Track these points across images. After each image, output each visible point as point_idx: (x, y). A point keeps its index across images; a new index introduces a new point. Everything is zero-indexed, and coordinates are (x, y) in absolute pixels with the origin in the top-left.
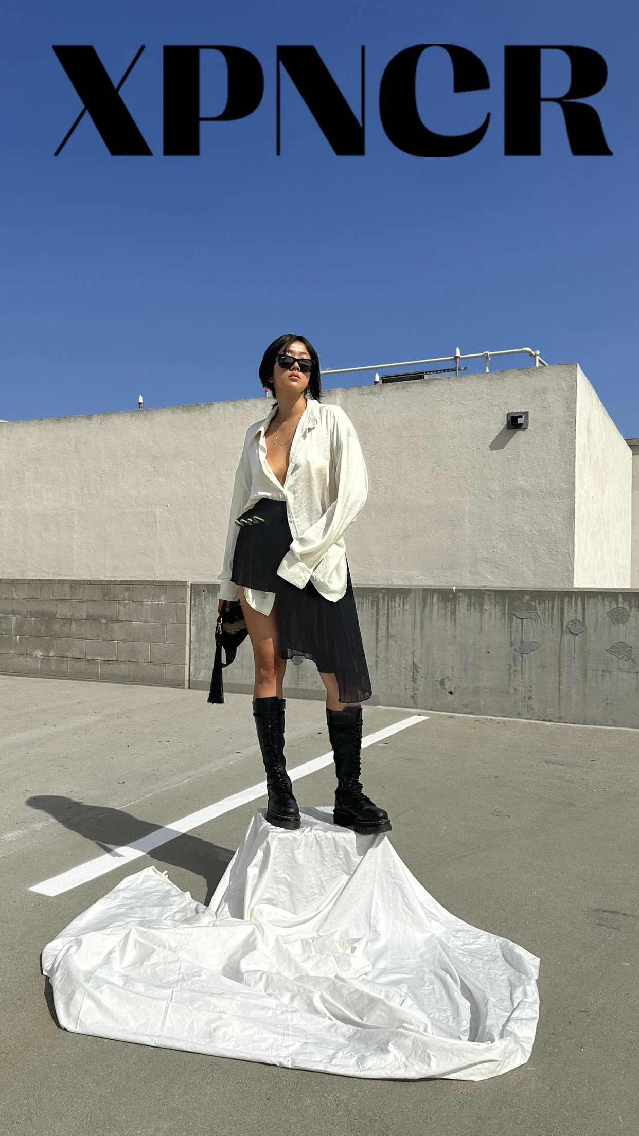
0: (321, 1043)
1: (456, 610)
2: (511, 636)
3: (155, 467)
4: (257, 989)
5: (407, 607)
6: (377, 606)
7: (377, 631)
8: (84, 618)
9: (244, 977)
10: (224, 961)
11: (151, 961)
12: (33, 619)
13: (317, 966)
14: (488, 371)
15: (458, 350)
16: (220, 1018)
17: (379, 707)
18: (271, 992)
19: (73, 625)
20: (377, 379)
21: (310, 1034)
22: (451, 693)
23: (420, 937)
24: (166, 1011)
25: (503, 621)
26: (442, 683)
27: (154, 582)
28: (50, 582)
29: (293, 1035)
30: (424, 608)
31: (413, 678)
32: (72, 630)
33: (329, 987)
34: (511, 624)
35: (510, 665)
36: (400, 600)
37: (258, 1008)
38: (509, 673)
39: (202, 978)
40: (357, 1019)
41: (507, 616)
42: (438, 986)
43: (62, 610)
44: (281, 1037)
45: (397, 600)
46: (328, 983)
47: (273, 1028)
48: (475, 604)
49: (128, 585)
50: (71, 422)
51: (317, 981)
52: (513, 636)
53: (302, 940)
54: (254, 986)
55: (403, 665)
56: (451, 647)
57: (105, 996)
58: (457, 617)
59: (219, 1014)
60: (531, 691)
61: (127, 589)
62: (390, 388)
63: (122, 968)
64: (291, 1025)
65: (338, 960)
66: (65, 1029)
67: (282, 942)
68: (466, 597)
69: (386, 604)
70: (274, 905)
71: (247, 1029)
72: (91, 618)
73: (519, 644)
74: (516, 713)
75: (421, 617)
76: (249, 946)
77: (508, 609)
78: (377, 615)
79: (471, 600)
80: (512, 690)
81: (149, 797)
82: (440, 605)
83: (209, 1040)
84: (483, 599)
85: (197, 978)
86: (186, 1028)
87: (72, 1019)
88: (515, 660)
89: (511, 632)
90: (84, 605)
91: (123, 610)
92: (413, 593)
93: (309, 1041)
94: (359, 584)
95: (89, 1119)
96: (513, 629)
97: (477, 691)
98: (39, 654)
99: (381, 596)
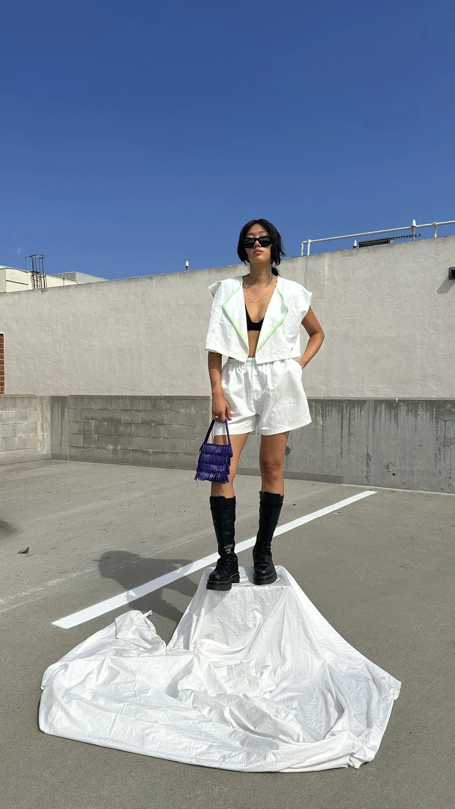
0: (224, 746)
1: (398, 415)
2: (437, 433)
3: (197, 313)
4: (187, 703)
5: (363, 413)
6: (342, 413)
7: (342, 430)
8: (140, 422)
9: (179, 694)
10: (169, 681)
11: (116, 680)
12: (106, 423)
13: (235, 685)
14: (436, 237)
15: (414, 221)
16: (152, 726)
17: (343, 484)
18: (196, 705)
19: (133, 427)
20: (355, 245)
21: (216, 739)
22: (394, 474)
23: (317, 665)
24: (115, 721)
25: (432, 422)
26: (387, 467)
27: (186, 397)
28: (117, 397)
29: (204, 740)
30: (375, 413)
31: (367, 464)
32: (133, 431)
33: (237, 703)
34: (437, 425)
35: (436, 454)
36: (358, 408)
37: (182, 718)
38: (436, 460)
39: (148, 695)
40: (252, 728)
41: (434, 420)
42: (321, 702)
43: (125, 417)
44: (193, 741)
45: (356, 409)
46: (237, 700)
47: (189, 735)
48: (411, 410)
49: (169, 399)
50: (138, 281)
51: (231, 698)
52: (438, 433)
53: (228, 666)
54: (185, 701)
55: (360, 455)
56: (394, 442)
57: (73, 709)
58: (399, 420)
59: (151, 724)
60: (450, 473)
61: (168, 402)
62: (364, 251)
63: (96, 686)
64: (205, 732)
65: (250, 681)
66: (43, 732)
67: (212, 668)
68: (405, 406)
69: (348, 411)
70: (211, 639)
71: (170, 734)
72: (146, 423)
73: (443, 439)
74: (440, 488)
75: (373, 420)
76: (187, 671)
77: (435, 414)
78: (342, 420)
79: (409, 408)
80: (437, 472)
81: (158, 554)
82: (387, 411)
83: (141, 742)
84: (417, 407)
85: (144, 695)
86: (127, 733)
87: (48, 724)
88: (439, 451)
89: (437, 430)
90: (140, 414)
91: (166, 417)
92: (367, 403)
93: (214, 744)
94: (330, 397)
95: (38, 802)
96: (439, 429)
97: (412, 473)
98: (111, 447)
99: (345, 405)
